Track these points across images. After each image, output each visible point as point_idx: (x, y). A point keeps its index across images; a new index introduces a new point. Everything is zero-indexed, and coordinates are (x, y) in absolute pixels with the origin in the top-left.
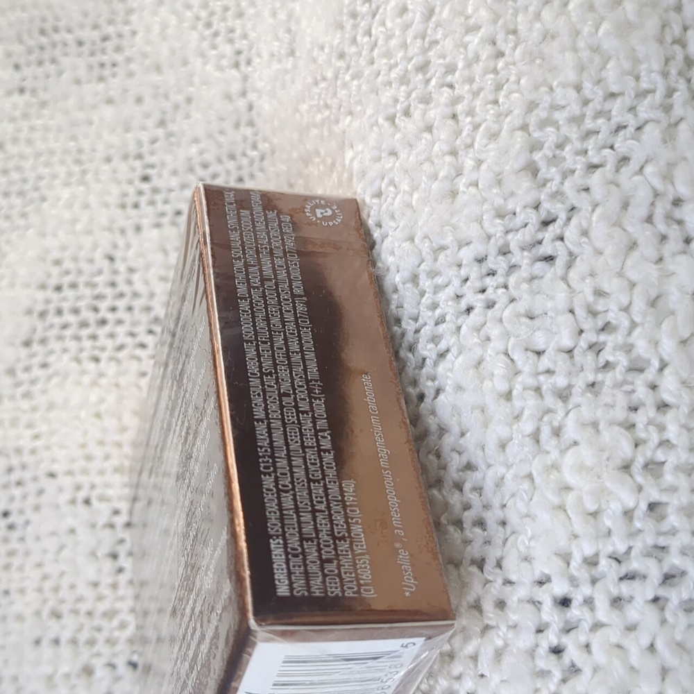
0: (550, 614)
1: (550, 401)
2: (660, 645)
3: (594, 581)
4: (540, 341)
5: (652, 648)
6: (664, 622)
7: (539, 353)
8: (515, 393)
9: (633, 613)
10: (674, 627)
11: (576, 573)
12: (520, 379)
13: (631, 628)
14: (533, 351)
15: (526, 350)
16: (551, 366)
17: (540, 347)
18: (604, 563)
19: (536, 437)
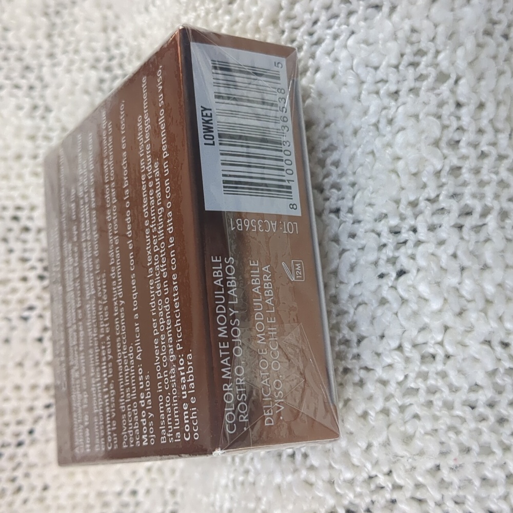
0: (387, 238)
1: (386, 101)
2: (459, 253)
3: (416, 216)
4: (374, 60)
5: (455, 256)
6: (462, 238)
7: (376, 68)
8: (363, 96)
9: (443, 234)
10: (468, 241)
11: (403, 212)
12: (365, 86)
13: (441, 243)
14: (371, 67)
15: (367, 66)
16: (385, 77)
17: (376, 64)
18: (422, 204)
19: (376, 125)
